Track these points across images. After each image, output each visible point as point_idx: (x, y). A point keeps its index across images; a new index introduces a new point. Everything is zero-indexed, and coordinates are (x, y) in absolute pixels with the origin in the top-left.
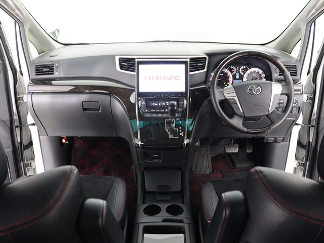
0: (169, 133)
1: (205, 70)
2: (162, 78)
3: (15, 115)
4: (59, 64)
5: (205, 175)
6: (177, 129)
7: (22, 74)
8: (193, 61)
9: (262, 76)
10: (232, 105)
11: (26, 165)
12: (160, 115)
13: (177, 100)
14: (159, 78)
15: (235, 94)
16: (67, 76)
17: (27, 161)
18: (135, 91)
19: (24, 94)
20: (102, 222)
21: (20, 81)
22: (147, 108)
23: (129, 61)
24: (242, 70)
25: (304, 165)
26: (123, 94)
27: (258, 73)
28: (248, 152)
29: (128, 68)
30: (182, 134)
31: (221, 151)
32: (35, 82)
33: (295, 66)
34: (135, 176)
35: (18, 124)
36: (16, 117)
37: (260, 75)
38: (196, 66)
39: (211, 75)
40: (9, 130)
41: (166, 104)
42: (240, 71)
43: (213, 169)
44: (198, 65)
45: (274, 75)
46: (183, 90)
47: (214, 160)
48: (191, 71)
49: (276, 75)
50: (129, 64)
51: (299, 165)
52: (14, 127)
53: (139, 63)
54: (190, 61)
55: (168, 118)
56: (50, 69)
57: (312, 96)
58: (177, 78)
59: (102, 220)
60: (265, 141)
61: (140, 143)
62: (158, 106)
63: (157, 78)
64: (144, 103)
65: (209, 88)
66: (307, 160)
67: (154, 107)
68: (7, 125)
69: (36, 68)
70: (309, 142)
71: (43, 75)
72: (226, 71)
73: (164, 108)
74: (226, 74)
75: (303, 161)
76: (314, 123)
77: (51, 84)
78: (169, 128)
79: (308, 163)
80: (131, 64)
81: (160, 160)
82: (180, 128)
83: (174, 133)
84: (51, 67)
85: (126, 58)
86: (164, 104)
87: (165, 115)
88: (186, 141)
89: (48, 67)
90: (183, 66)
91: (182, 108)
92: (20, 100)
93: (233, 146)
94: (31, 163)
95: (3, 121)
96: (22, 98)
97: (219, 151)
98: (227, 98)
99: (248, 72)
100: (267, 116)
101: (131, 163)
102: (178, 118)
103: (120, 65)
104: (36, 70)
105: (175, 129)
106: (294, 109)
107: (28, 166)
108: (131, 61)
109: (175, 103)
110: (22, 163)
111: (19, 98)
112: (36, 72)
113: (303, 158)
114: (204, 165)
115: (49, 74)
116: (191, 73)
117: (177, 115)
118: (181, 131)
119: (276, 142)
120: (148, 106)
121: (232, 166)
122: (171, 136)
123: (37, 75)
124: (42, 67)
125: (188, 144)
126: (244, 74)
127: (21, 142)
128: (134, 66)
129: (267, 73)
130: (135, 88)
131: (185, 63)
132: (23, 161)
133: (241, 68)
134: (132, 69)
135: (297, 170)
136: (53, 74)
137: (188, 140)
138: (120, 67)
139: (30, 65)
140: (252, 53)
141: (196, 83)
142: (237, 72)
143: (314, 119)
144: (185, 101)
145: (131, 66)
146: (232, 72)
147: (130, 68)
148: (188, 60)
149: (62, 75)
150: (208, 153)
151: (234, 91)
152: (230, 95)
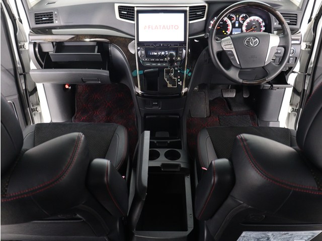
0: (168, 82)
1: (204, 19)
2: (162, 27)
3: (19, 63)
4: (58, 12)
5: (202, 119)
6: (176, 78)
7: (21, 21)
8: (193, 10)
9: (262, 25)
10: (229, 56)
11: (33, 110)
12: (159, 64)
13: (176, 50)
14: (159, 27)
15: (232, 46)
16: (67, 24)
17: (33, 106)
18: (134, 39)
19: (25, 42)
20: (107, 180)
21: (20, 29)
22: (146, 57)
23: (129, 9)
24: (242, 18)
25: (298, 111)
26: (123, 43)
27: (258, 21)
28: (244, 97)
29: (128, 17)
30: (180, 83)
31: (219, 95)
32: (36, 31)
33: (296, 14)
34: (135, 119)
35: (22, 72)
36: (19, 65)
37: (260, 23)
38: (196, 14)
39: (210, 24)
40: (13, 78)
41: (165, 53)
42: (240, 19)
43: (210, 112)
44: (198, 13)
45: (273, 24)
46: (182, 39)
47: (212, 103)
48: (190, 20)
49: (275, 24)
50: (128, 13)
51: (293, 110)
52: (18, 75)
53: (139, 12)
54: (190, 10)
55: (167, 67)
56: (49, 17)
57: (311, 45)
58: (176, 27)
59: (107, 178)
60: (261, 88)
61: (140, 92)
62: (158, 55)
63: (156, 27)
64: (143, 52)
65: (208, 38)
66: (300, 107)
67: (154, 56)
68: (11, 73)
69: (35, 16)
70: (304, 90)
71: (42, 23)
72: (226, 19)
73: (163, 57)
74: (226, 22)
75: (297, 107)
76: (310, 71)
77: (51, 34)
78: (168, 76)
79: (301, 109)
80: (130, 12)
81: (159, 107)
82: (179, 77)
83: (173, 82)
84: (50, 15)
85: (125, 7)
86: (163, 53)
87: (164, 64)
88: (184, 90)
89: (48, 15)
90: (183, 15)
91: (181, 57)
92: (21, 48)
93: (231, 91)
94: (36, 108)
95: (7, 70)
96: (23, 45)
97: (216, 94)
98: (225, 49)
99: (248, 20)
100: (263, 67)
101: (132, 106)
102: (177, 67)
103: (119, 13)
104: (36, 19)
105: (173, 78)
106: (291, 59)
107: (34, 111)
108: (131, 10)
109: (174, 53)
110: (28, 109)
111: (21, 46)
112: (36, 21)
113: (297, 104)
114: (202, 109)
115: (48, 23)
116: (191, 22)
117: (176, 64)
118: (179, 80)
119: (272, 89)
120: (147, 55)
121: (229, 110)
122: (170, 86)
123: (36, 24)
124: (41, 16)
125: (186, 93)
126: (243, 22)
127: (26, 89)
128: (134, 15)
129: (267, 22)
130: (134, 37)
131: (184, 12)
132: (29, 107)
133: (241, 16)
134: (132, 17)
135: (290, 115)
136: (53, 22)
137: (186, 88)
138: (120, 15)
139: (29, 13)
140: (252, 4)
141: (195, 32)
142: (236, 20)
143: (310, 67)
144: (184, 51)
145: (130, 15)
146: (231, 20)
147: (130, 17)
148: (188, 9)
149: (62, 24)
150: (206, 97)
151: (231, 43)
152: (227, 47)
